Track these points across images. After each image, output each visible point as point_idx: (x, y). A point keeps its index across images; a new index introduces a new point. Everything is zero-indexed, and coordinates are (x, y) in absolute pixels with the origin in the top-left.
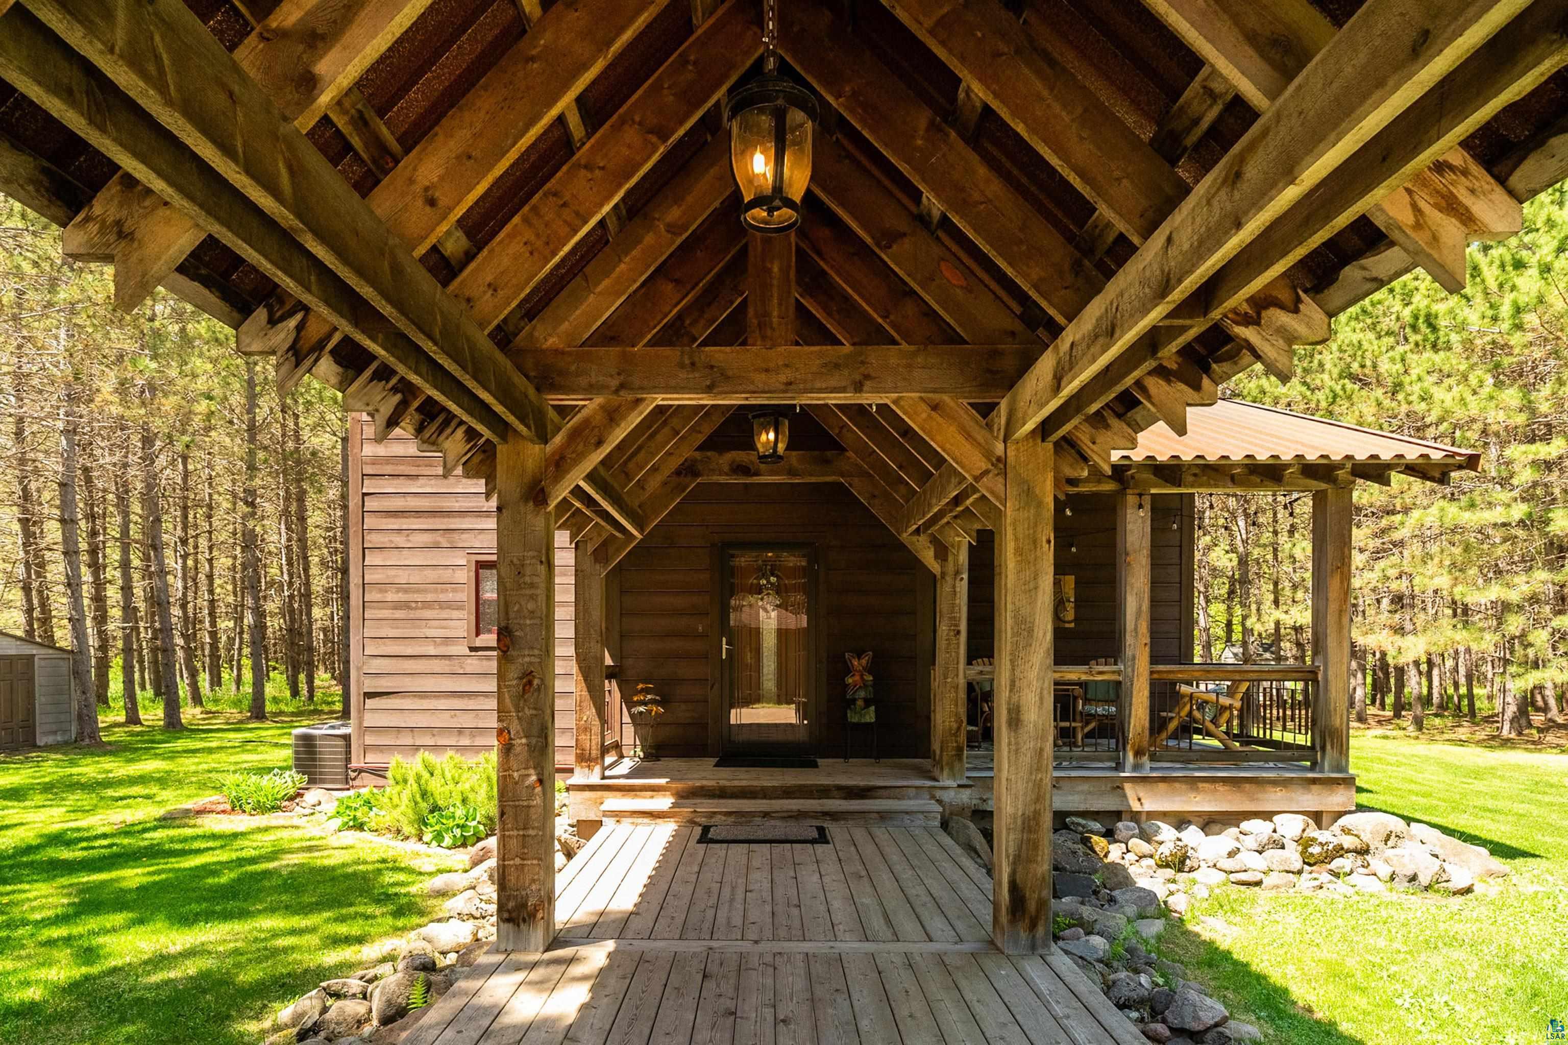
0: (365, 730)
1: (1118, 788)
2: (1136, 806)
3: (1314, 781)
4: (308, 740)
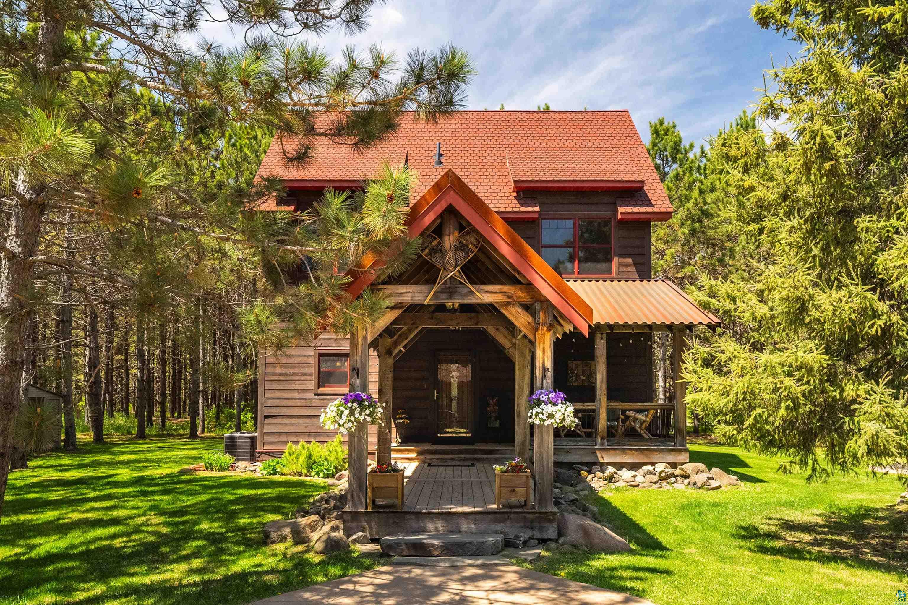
0: (264, 434)
1: (594, 452)
2: (601, 460)
3: (672, 450)
4: (232, 439)
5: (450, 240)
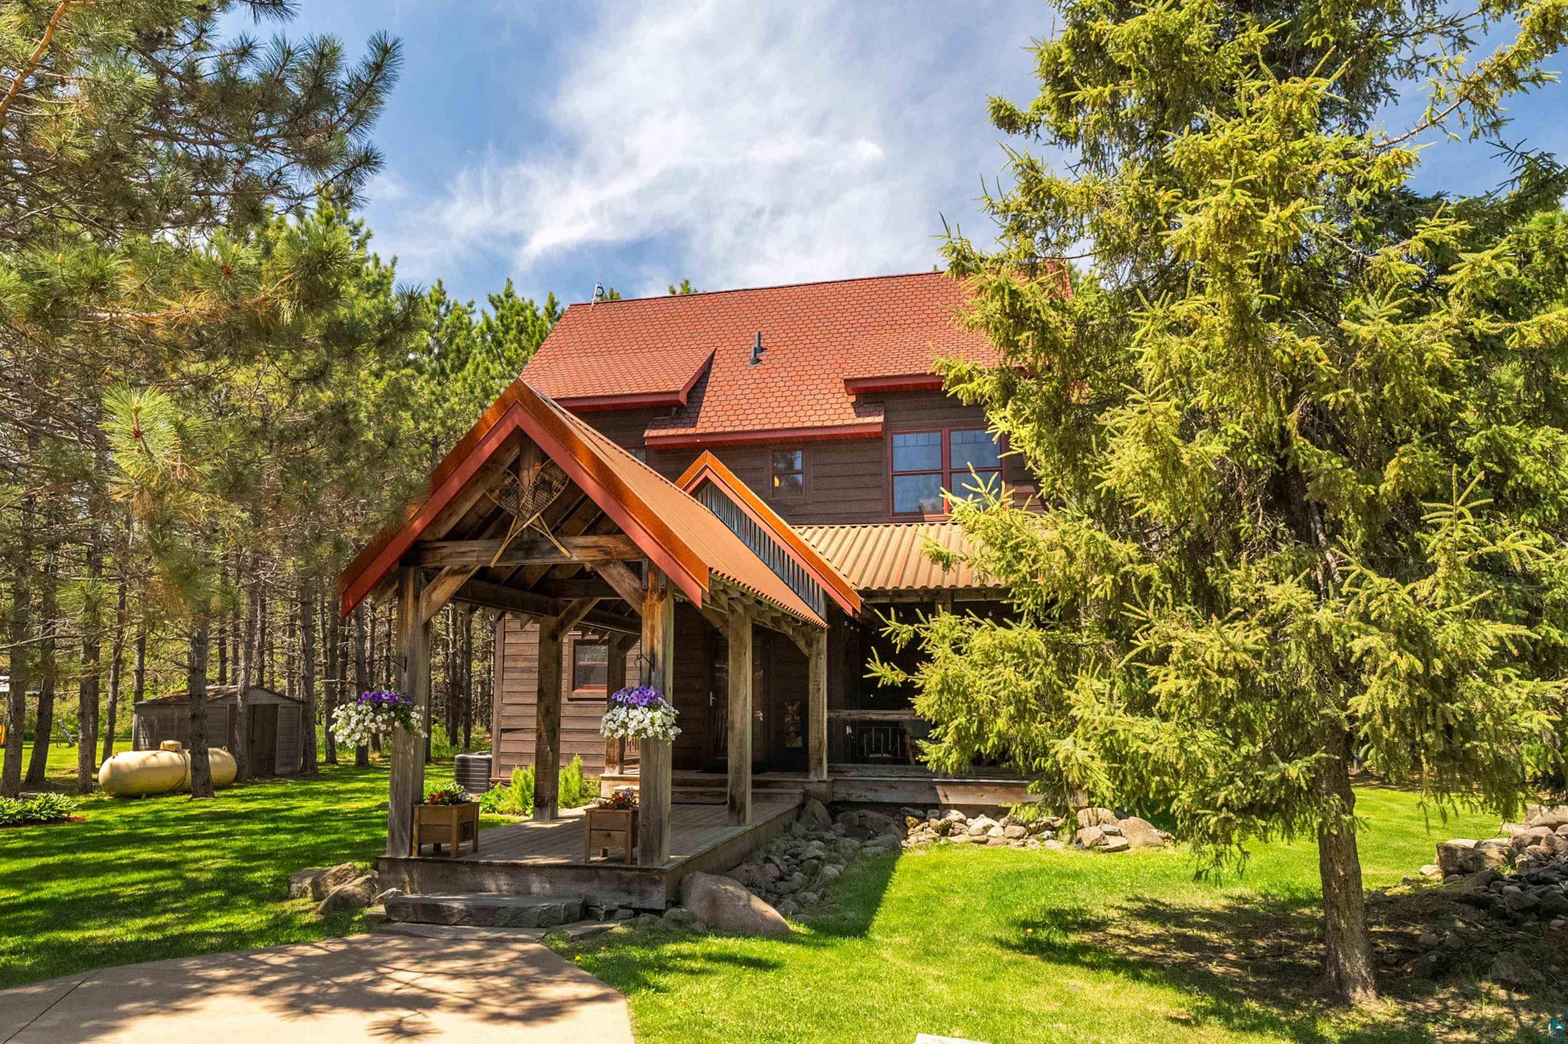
0: (500, 755)
1: (933, 788)
2: (944, 801)
4: (464, 761)
5: (529, 476)
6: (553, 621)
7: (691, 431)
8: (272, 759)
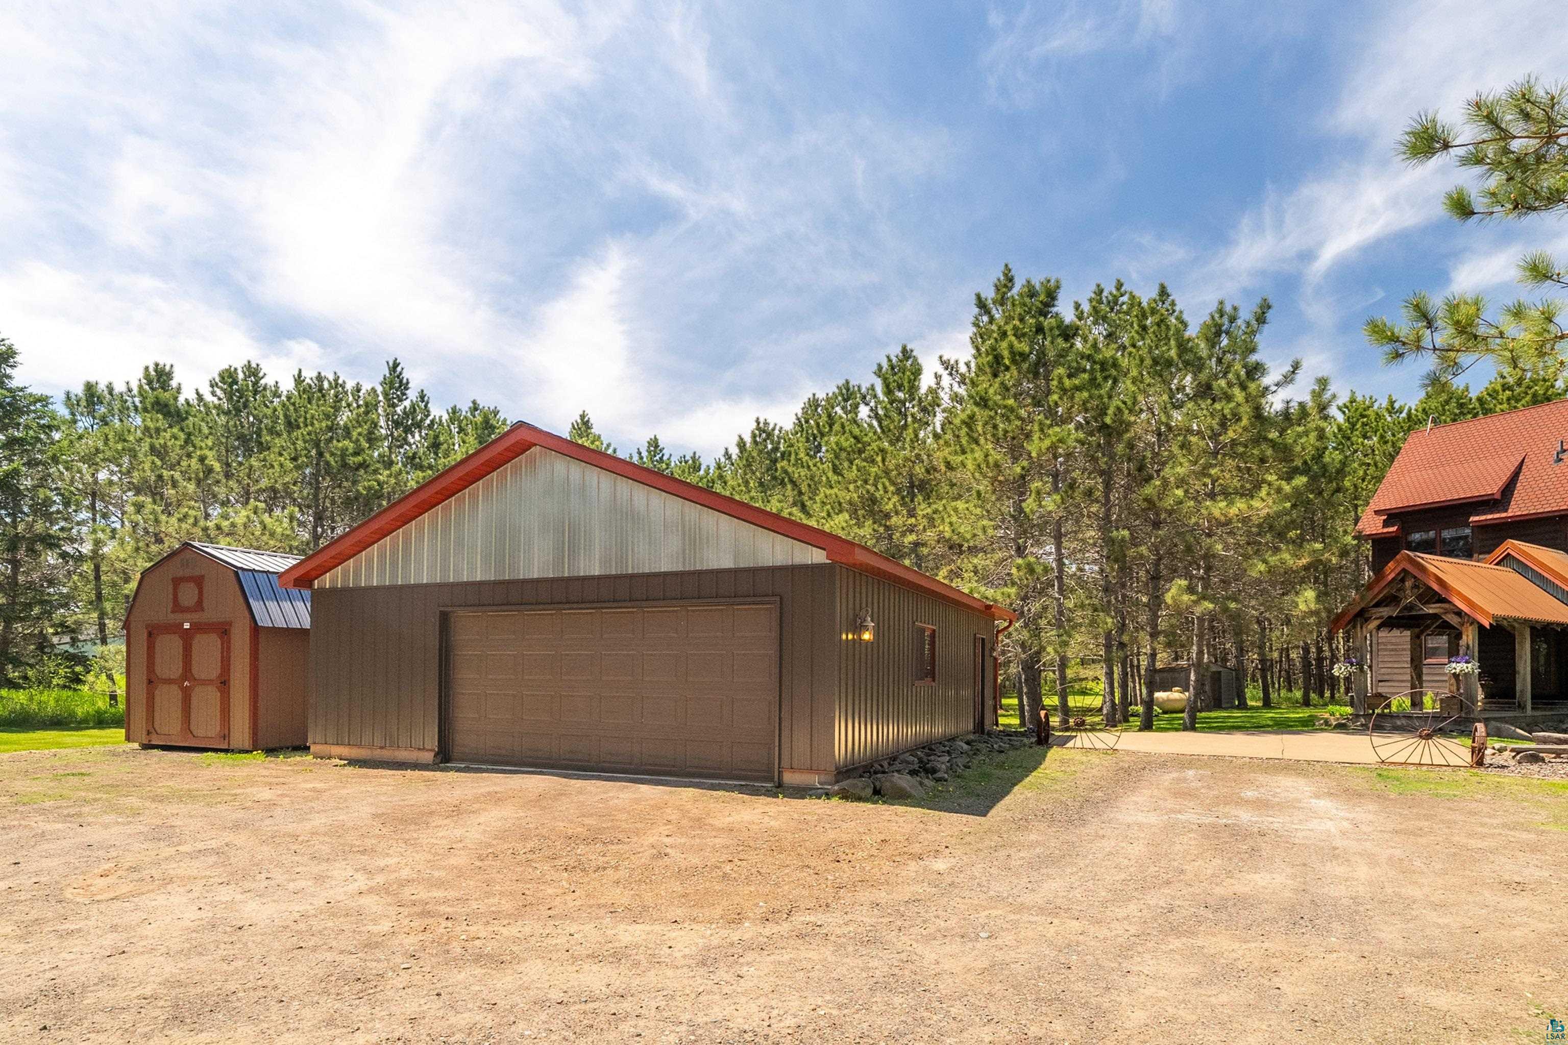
5: (1408, 584)
6: (1417, 630)
7: (1504, 515)
8: (1220, 701)
